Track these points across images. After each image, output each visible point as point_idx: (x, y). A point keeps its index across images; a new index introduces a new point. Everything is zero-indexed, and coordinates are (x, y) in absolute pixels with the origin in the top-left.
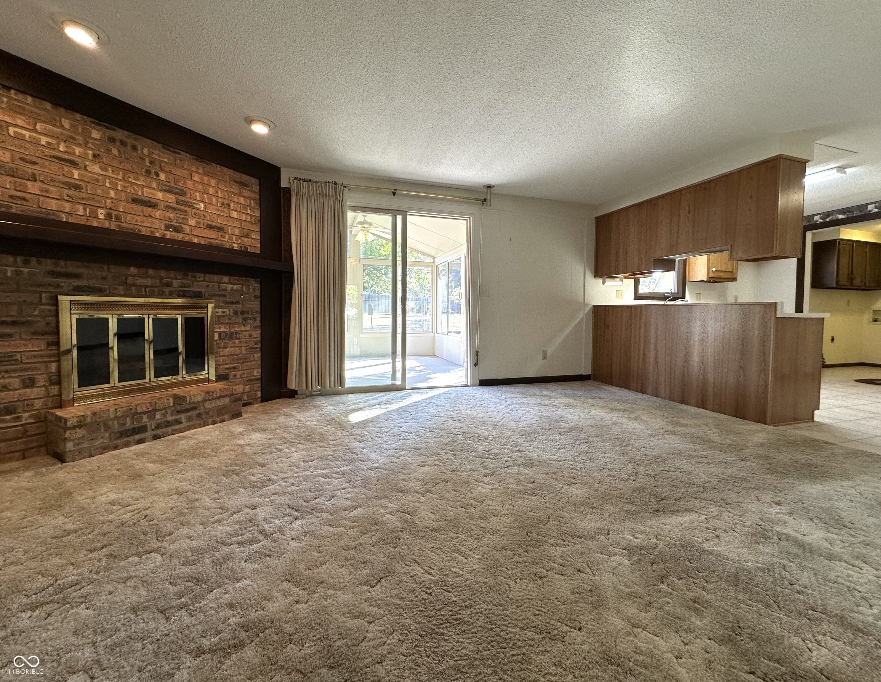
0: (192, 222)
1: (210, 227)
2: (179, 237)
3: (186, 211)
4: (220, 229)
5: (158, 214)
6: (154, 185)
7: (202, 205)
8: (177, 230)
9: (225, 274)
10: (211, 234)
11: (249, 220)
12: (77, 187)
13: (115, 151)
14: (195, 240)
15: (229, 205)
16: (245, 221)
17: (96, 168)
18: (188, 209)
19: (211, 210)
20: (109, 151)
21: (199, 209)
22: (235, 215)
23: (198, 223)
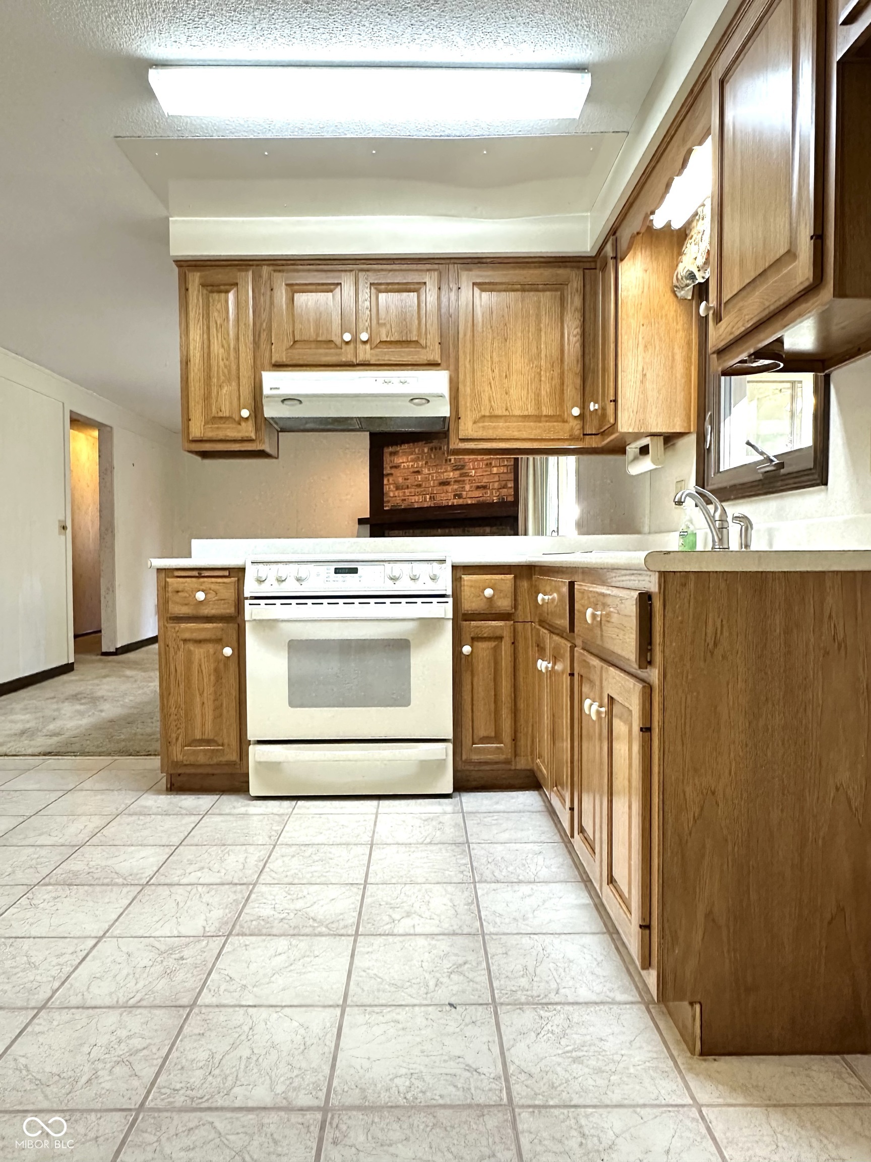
0: (467, 487)
1: (478, 488)
2: (461, 501)
3: (464, 481)
4: (484, 487)
5: (449, 488)
6: (449, 469)
7: (473, 471)
8: (460, 496)
9: (487, 525)
10: (478, 493)
11: (505, 471)
12: (419, 486)
13: (433, 456)
14: (469, 502)
15: (491, 464)
16: (503, 473)
17: (426, 471)
18: (465, 478)
19: (480, 473)
20: (431, 456)
21: (471, 476)
22: (495, 470)
23: (471, 487)
